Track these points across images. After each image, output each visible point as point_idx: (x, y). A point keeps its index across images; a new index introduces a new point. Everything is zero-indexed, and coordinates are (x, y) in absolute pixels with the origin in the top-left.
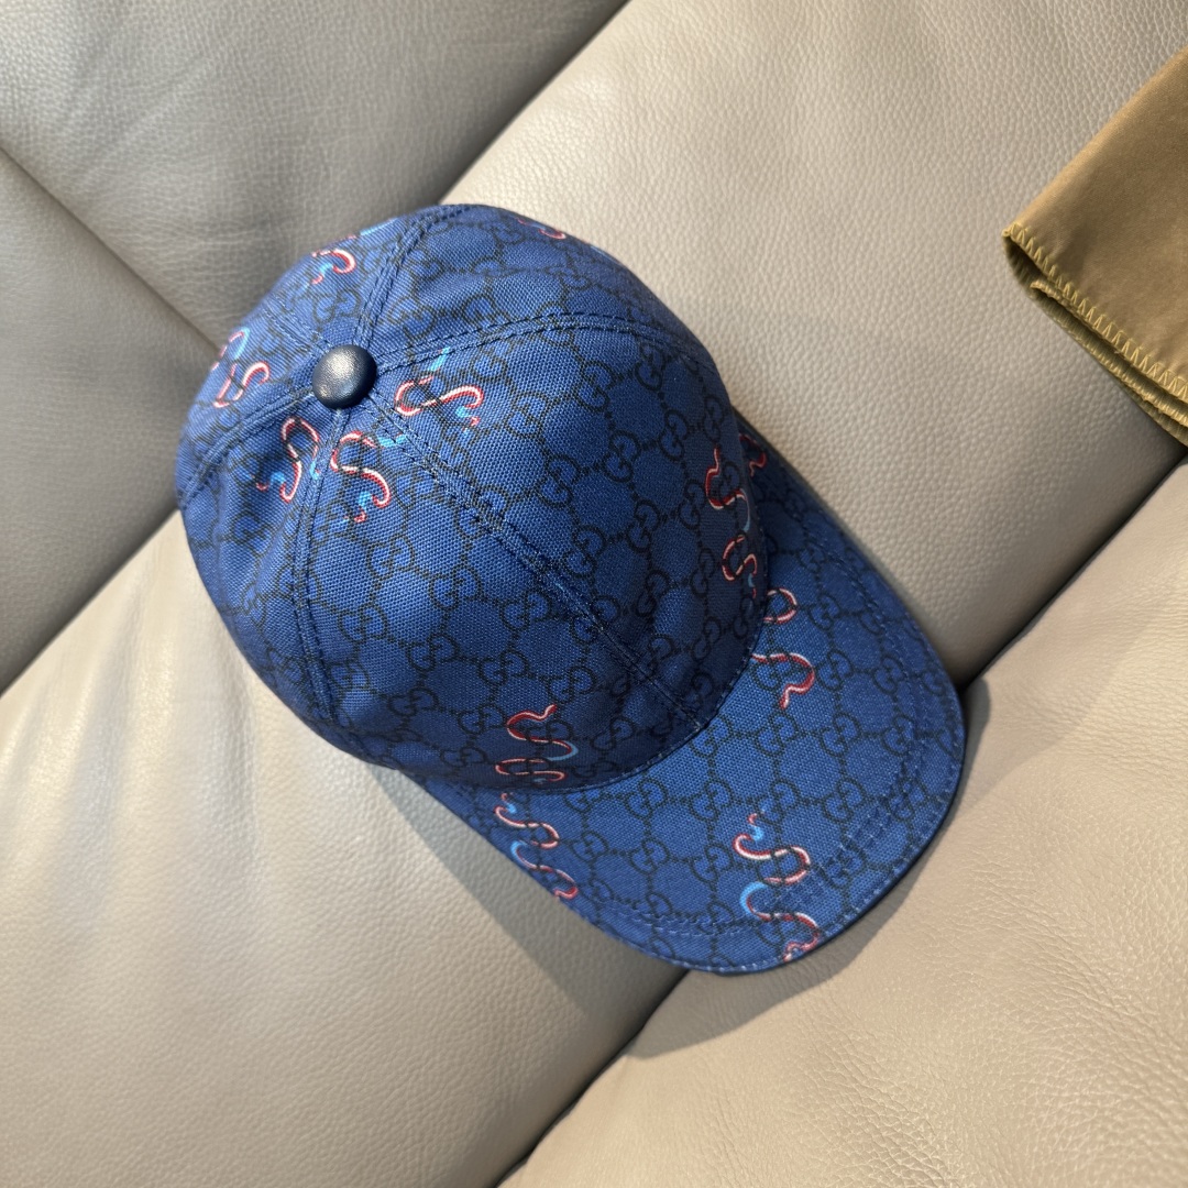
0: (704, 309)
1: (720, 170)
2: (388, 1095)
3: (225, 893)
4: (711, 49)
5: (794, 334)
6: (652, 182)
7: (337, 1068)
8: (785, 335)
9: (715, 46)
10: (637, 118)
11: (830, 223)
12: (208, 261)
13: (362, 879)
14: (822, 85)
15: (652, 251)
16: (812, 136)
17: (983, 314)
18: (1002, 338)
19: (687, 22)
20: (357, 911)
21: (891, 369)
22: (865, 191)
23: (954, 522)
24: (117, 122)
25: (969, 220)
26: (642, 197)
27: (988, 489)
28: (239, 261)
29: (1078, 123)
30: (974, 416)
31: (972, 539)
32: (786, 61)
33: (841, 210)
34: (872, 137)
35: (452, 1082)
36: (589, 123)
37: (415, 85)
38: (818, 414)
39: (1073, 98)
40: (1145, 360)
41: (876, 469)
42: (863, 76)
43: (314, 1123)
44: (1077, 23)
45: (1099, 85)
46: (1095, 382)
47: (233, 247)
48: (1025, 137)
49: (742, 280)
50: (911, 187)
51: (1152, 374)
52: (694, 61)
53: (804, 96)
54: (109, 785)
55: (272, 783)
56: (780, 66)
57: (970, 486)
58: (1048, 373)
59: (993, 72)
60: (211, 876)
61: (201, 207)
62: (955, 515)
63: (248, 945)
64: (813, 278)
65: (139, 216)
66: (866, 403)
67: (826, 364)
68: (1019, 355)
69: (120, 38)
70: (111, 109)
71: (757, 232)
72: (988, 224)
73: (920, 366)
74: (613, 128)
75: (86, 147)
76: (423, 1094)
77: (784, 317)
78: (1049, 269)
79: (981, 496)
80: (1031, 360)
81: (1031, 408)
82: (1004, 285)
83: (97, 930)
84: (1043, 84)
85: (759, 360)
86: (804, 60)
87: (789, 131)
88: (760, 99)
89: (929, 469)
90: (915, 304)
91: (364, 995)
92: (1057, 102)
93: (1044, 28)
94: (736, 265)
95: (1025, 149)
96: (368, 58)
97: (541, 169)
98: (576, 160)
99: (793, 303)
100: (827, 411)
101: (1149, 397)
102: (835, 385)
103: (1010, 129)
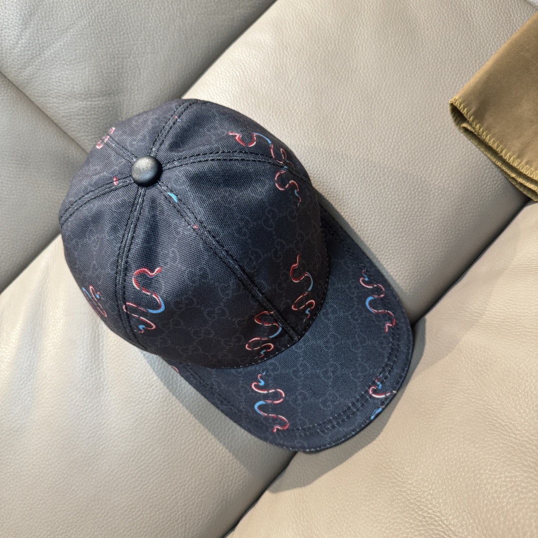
0: (315, 135)
1: (321, 73)
2: (170, 499)
3: (90, 405)
4: (316, 20)
5: (355, 146)
6: (290, 78)
7: (146, 486)
8: (352, 147)
9: (318, 19)
10: (283, 50)
11: (371, 97)
12: (83, 111)
13: (157, 397)
14: (366, 37)
15: (291, 109)
16: (362, 59)
17: (439, 138)
18: (448, 149)
19: (305, 8)
20: (155, 412)
21: (399, 162)
22: (386, 84)
23: (428, 231)
24: (41, 46)
25: (432, 96)
26: (286, 85)
27: (443, 216)
28: (98, 111)
29: (479, 56)
30: (436, 183)
31: (436, 238)
32: (350, 26)
33: (376, 92)
34: (389, 60)
35: (200, 492)
36: (261, 52)
37: (181, 33)
38: (367, 182)
39: (477, 45)
40: (512, 158)
41: (393, 207)
42: (385, 34)
43: (134, 513)
44: (478, 12)
45: (488, 39)
46: (489, 169)
47: (95, 105)
48: (456, 61)
49: (332, 122)
50: (407, 82)
51: (515, 165)
52: (309, 25)
53: (358, 42)
54: (34, 355)
55: (113, 353)
56: (348, 28)
57: (435, 214)
58: (468, 164)
59: (442, 33)
60: (84, 397)
61: (81, 86)
62: (429, 227)
63: (102, 429)
64: (364, 121)
65: (50, 90)
66: (388, 177)
67: (370, 160)
68: (456, 156)
69: (43, 7)
70: (38, 40)
71: (338, 101)
72: (441, 99)
73: (412, 161)
74: (272, 54)
75: (26, 57)
76: (187, 498)
77: (351, 139)
78: (470, 118)
79: (440, 219)
80: (461, 159)
81: (461, 180)
82: (448, 126)
83: (28, 424)
84: (464, 38)
85: (340, 157)
86: (358, 26)
87: (352, 57)
88: (339, 42)
89: (417, 206)
90: (409, 133)
91: (159, 451)
92: (470, 46)
93: (463, 15)
94: (329, 116)
95: (456, 67)
96: (159, 20)
97: (239, 72)
98: (255, 68)
99: (355, 132)
100: (371, 181)
101: (513, 175)
102: (375, 169)
103: (450, 57)
